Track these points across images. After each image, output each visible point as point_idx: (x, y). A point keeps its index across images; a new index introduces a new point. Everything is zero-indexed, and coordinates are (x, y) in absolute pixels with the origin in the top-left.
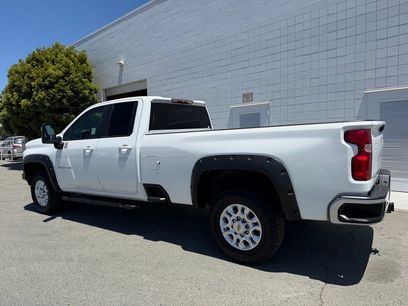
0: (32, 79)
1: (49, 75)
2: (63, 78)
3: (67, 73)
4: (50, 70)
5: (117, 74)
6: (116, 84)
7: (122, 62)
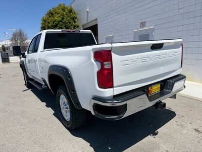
0: (49, 23)
1: (55, 21)
2: (61, 21)
3: (63, 19)
4: (56, 18)
5: (86, 17)
6: (86, 22)
7: (88, 10)
